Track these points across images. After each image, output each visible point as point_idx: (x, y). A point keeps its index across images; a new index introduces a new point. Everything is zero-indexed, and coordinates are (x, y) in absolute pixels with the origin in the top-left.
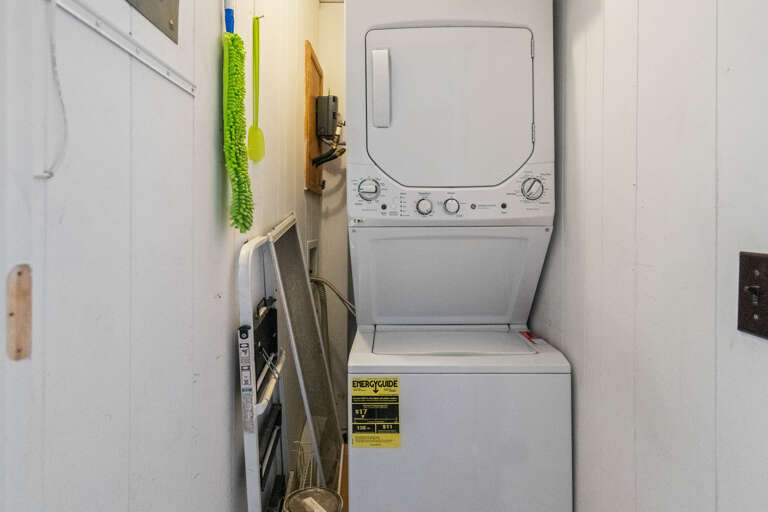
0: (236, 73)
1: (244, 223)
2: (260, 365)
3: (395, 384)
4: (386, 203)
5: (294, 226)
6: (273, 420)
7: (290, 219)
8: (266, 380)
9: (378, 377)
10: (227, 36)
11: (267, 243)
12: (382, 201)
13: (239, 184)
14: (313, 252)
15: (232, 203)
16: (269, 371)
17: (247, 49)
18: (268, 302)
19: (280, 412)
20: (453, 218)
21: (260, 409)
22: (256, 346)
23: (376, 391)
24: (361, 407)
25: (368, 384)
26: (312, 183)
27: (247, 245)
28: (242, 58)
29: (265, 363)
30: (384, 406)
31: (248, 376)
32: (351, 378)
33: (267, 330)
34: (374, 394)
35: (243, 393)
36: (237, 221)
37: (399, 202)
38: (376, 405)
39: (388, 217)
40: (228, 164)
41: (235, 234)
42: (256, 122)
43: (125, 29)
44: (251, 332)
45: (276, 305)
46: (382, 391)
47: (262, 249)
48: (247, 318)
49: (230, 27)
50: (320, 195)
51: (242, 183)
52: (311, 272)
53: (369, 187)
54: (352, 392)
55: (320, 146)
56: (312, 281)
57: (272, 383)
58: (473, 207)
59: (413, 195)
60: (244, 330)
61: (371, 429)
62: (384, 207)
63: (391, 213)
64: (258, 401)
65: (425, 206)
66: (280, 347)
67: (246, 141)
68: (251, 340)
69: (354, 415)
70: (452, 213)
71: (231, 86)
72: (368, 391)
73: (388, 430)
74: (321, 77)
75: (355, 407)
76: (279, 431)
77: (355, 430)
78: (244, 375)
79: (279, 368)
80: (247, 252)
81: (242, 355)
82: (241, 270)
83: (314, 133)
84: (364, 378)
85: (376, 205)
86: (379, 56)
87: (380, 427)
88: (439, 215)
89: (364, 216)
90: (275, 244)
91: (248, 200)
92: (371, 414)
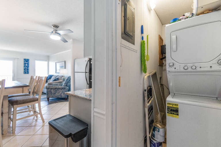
0: (144, 47)
1: (145, 72)
2: (148, 98)
3: (177, 105)
4: (175, 67)
5: (156, 73)
6: (151, 108)
7: (155, 71)
8: (149, 100)
9: (173, 103)
10: (142, 41)
11: (150, 76)
12: (174, 67)
13: (144, 65)
14: (161, 78)
15: (143, 68)
16: (150, 99)
17: (146, 42)
18: (150, 86)
19: (152, 108)
20: (195, 70)
21: (148, 104)
22: (147, 94)
23: (173, 106)
24: (169, 108)
25: (171, 104)
26: (161, 64)
27: (146, 76)
28: (145, 44)
29: (149, 98)
30: (175, 109)
31: (146, 98)
32: (167, 102)
33: (150, 92)
34: (172, 106)
35: (145, 101)
36: (144, 72)
37: (179, 67)
38: (173, 109)
39: (176, 70)
40: (142, 62)
41: (144, 74)
42: (147, 54)
43: (128, 46)
44: (146, 91)
45: (151, 87)
46: (174, 106)
47: (149, 77)
48: (146, 88)
49: (143, 40)
50: (162, 66)
51: (145, 65)
52: (160, 82)
53: (171, 64)
54: (167, 105)
55: (162, 56)
56: (160, 84)
57: (151, 101)
58: (200, 67)
59: (183, 65)
60: (145, 90)
61: (172, 113)
62: (175, 68)
63: (177, 70)
64: (148, 103)
65: (186, 68)
66: (152, 95)
67: (146, 58)
68: (146, 92)
69: (168, 110)
70: (194, 69)
71: (143, 49)
72: (171, 106)
73: (175, 114)
74: (163, 41)
75: (168, 108)
76: (152, 111)
77: (168, 113)
78: (145, 98)
79: (152, 99)
80: (146, 77)
81: (145, 95)
82: (145, 80)
83: (161, 53)
84: (170, 103)
85: (173, 68)
86: (174, 37)
87: (174, 114)
88: (190, 69)
89: (170, 70)
90: (151, 76)
91: (146, 68)
92: (171, 110)
